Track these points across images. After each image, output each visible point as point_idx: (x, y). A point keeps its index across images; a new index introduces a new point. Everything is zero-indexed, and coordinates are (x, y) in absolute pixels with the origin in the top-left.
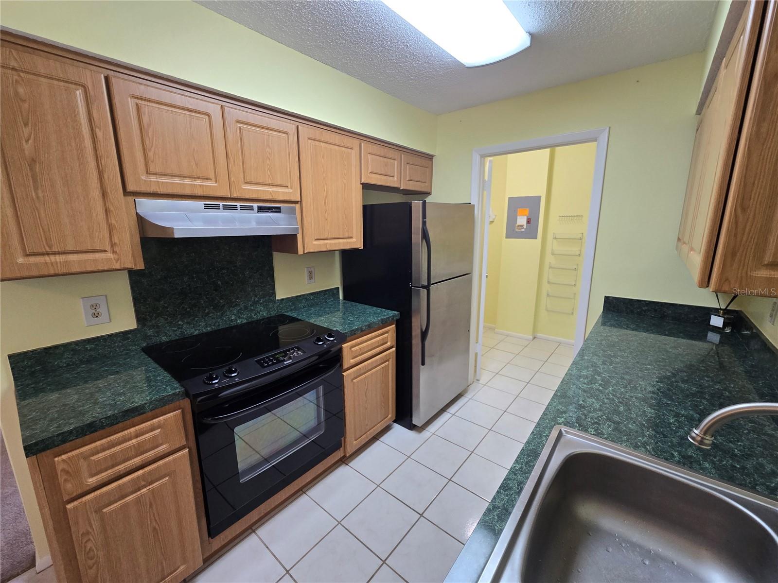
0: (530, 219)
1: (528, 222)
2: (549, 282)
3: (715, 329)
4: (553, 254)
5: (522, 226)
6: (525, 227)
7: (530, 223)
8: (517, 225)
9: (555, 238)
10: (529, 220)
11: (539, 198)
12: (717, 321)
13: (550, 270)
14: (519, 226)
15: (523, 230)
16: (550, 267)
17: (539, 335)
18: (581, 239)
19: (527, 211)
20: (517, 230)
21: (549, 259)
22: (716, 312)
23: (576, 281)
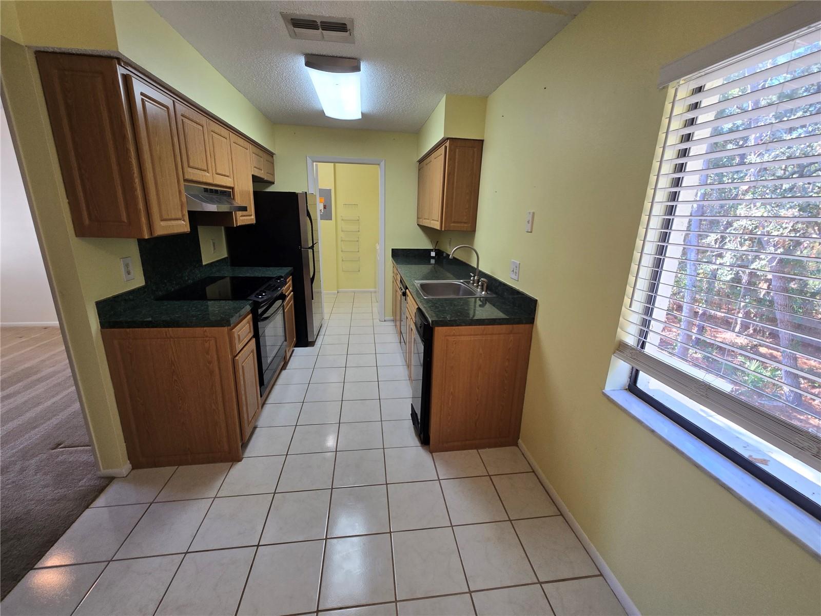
0: (326, 205)
1: (325, 207)
2: (342, 251)
3: (433, 258)
4: (343, 231)
9: (343, 220)
11: (330, 190)
12: (433, 254)
13: (342, 242)
16: (342, 241)
18: (358, 220)
21: (341, 235)
22: (432, 250)
23: (359, 249)
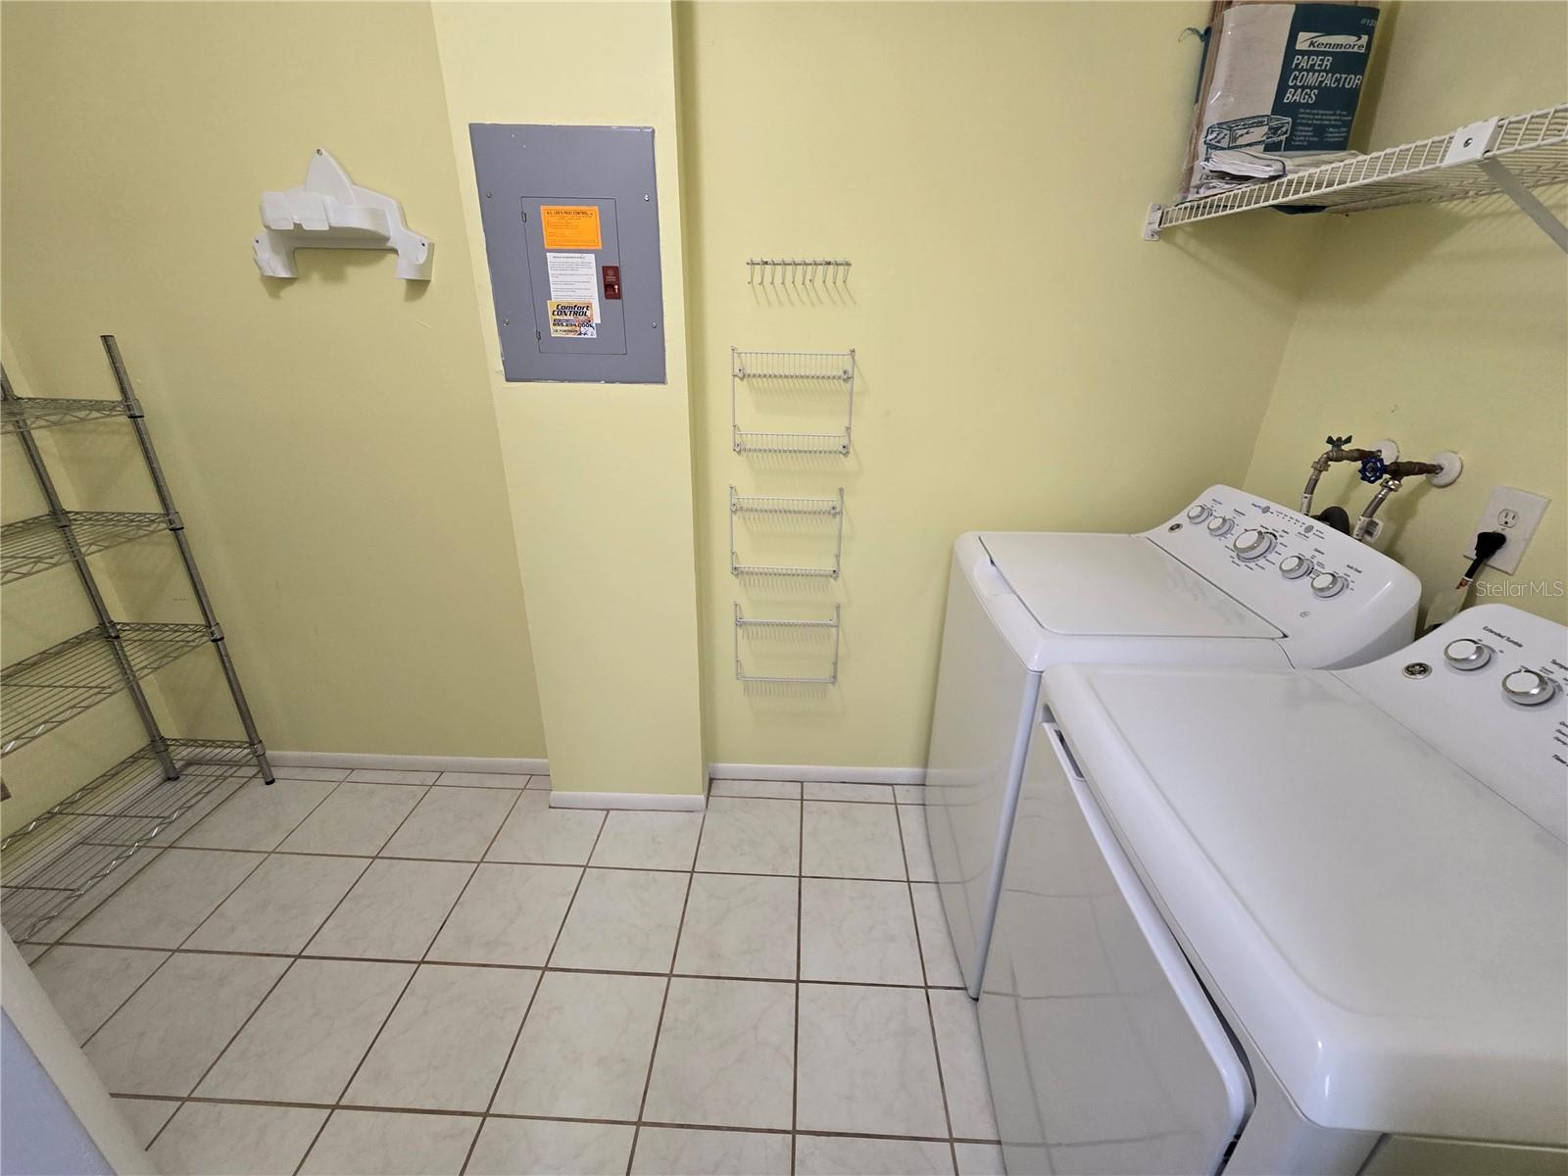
0: (616, 270)
1: (611, 284)
2: (738, 571)
4: (739, 449)
5: (579, 310)
6: (597, 320)
7: (618, 296)
8: (551, 307)
9: (743, 375)
10: (611, 279)
11: (646, 142)
13: (739, 519)
14: (562, 310)
15: (591, 333)
17: (724, 767)
18: (847, 377)
19: (589, 225)
20: (556, 332)
21: (730, 474)
